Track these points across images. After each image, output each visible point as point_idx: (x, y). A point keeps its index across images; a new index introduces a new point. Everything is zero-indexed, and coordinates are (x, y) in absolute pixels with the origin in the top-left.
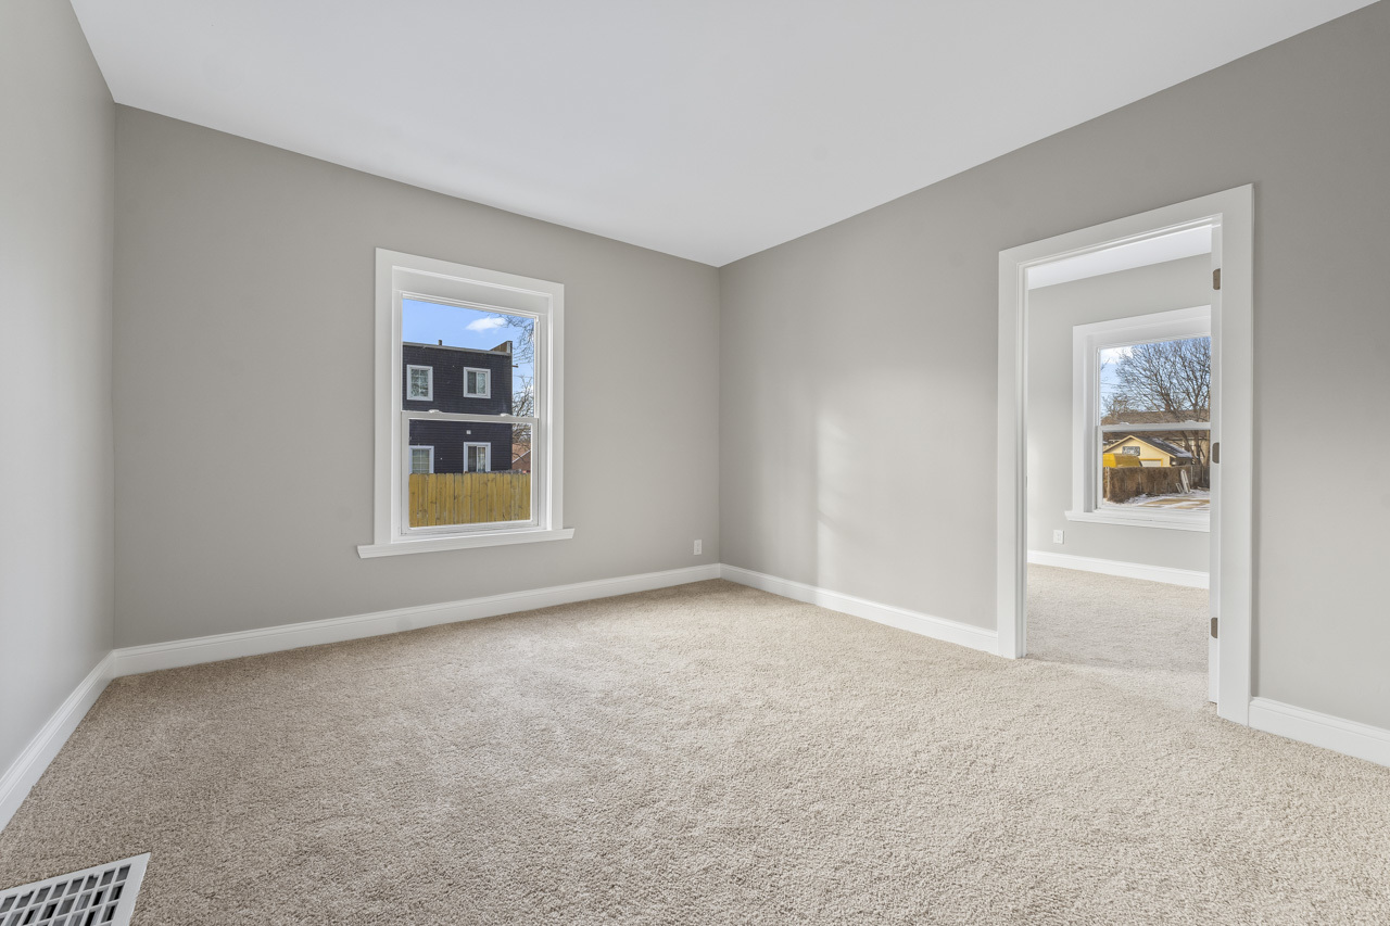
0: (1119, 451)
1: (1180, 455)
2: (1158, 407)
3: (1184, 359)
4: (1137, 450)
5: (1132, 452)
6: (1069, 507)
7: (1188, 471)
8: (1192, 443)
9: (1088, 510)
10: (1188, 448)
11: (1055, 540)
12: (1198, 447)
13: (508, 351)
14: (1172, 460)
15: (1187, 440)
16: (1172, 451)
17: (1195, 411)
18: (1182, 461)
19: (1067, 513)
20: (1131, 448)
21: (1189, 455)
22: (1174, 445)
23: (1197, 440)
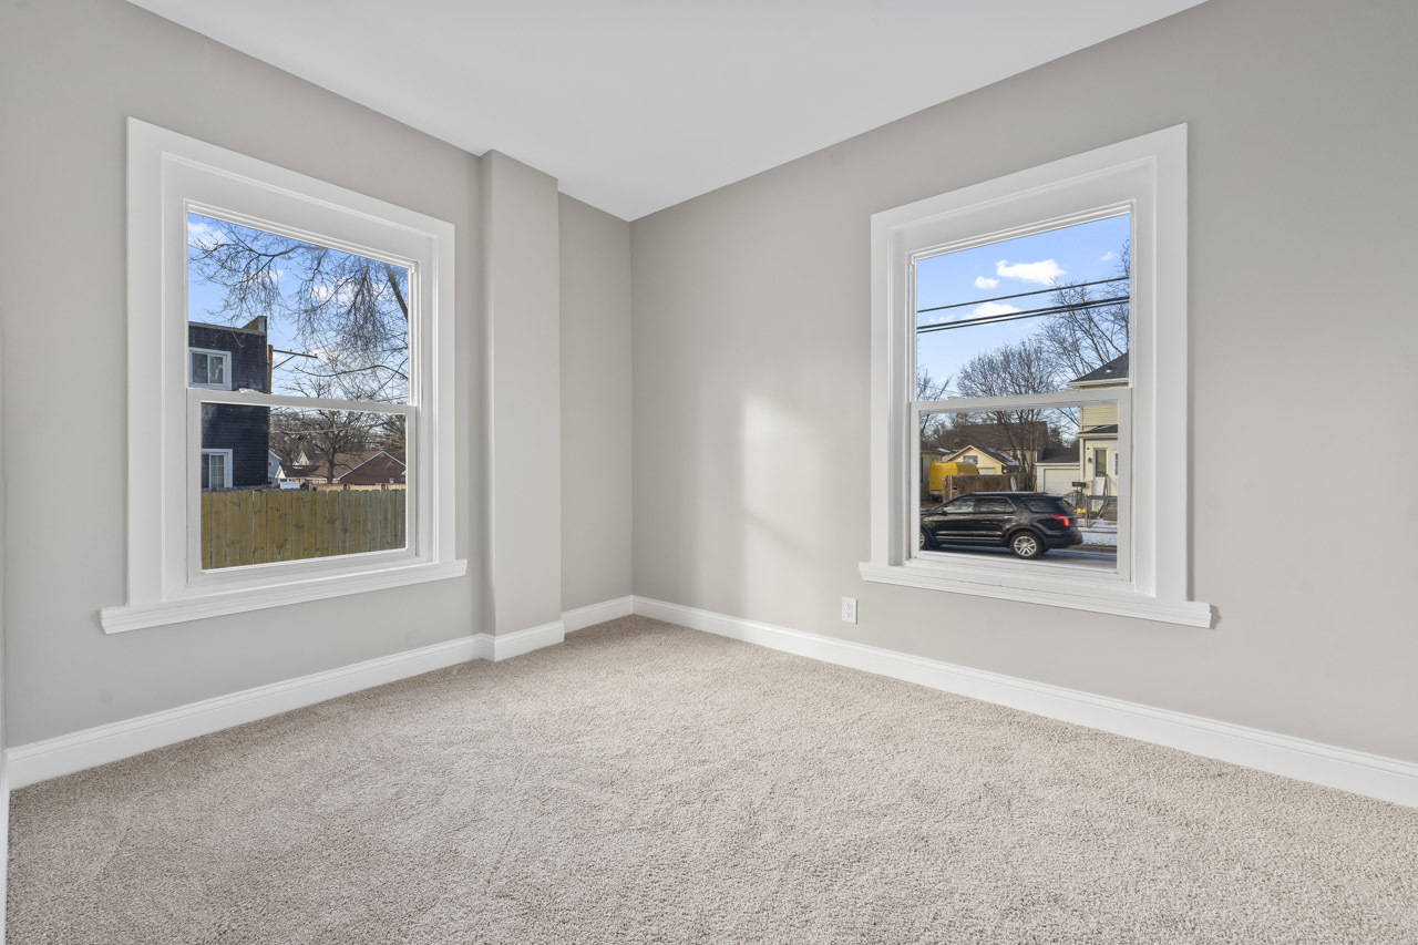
0: (960, 460)
1: (1010, 464)
2: (992, 419)
3: (1011, 374)
4: (975, 458)
5: (971, 461)
6: (866, 557)
7: (1016, 479)
8: (1019, 452)
9: (896, 562)
10: (1015, 457)
11: (845, 618)
12: (1024, 456)
13: (261, 329)
14: (1003, 468)
15: (1015, 450)
16: (1003, 460)
17: (1021, 423)
18: (1011, 469)
19: (862, 567)
20: (970, 457)
21: (1016, 463)
22: (1005, 455)
23: (1022, 450)
